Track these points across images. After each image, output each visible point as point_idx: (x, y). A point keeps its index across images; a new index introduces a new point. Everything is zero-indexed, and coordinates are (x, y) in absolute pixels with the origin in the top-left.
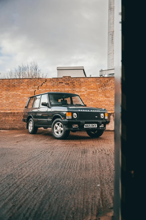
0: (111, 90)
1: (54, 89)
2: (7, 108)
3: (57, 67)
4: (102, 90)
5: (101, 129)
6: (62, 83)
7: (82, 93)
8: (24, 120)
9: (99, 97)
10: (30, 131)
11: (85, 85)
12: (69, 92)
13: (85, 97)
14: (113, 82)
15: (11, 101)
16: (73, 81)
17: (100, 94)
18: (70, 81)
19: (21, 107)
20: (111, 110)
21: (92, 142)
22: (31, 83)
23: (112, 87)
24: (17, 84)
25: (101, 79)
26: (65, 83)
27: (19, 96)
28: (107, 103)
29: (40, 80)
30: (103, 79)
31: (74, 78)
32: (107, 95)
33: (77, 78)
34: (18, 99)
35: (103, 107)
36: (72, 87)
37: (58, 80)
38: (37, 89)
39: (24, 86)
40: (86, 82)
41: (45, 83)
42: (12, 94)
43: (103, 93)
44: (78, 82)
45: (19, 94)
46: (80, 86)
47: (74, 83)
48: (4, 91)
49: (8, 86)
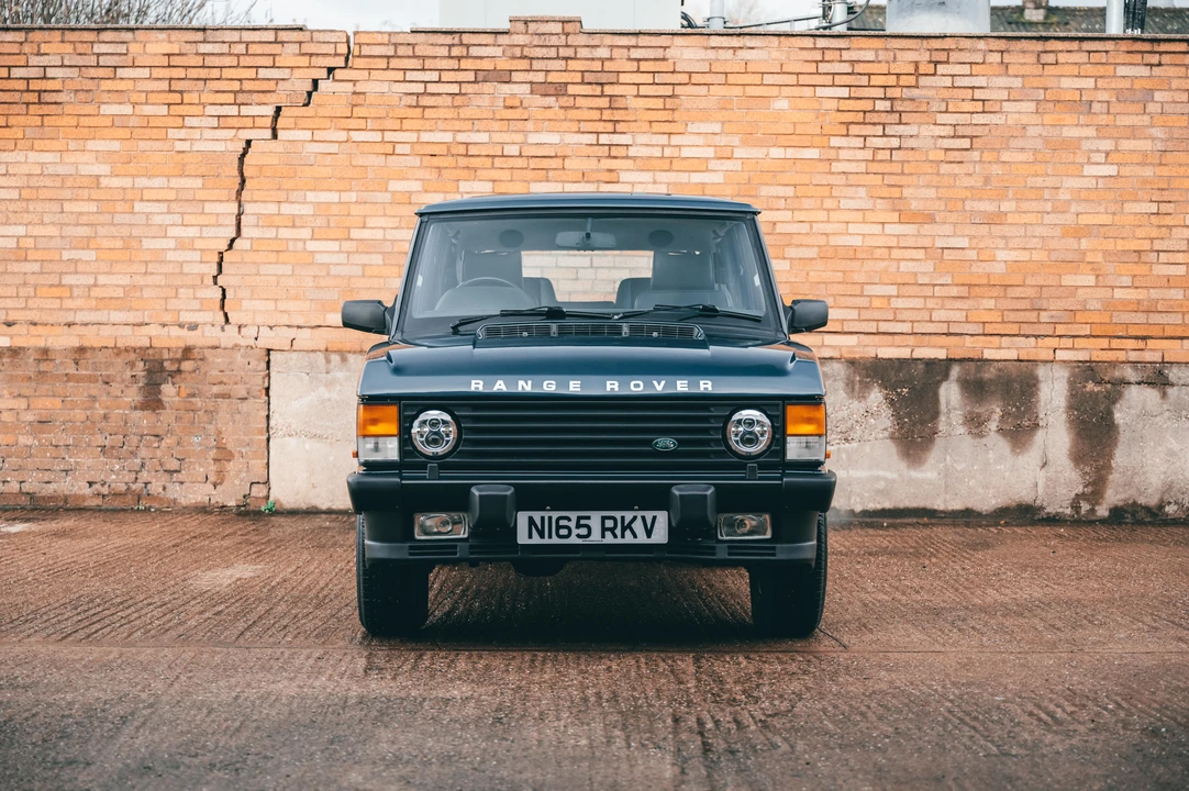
0: (952, 156)
1: (425, 137)
4: (868, 154)
6: (505, 78)
7: (684, 178)
9: (845, 216)
11: (710, 103)
14: (967, 82)
15: (11, 244)
16: (608, 66)
17: (850, 191)
18: (573, 65)
19: (104, 303)
20: (943, 328)
22: (203, 73)
23: (961, 130)
24: (64, 80)
25: (862, 52)
26: (531, 77)
27: (86, 192)
28: (915, 274)
29: (294, 48)
30: (880, 52)
31: (617, 38)
32: (916, 199)
33: (647, 38)
34: (77, 225)
35: (877, 303)
36: (600, 120)
37: (468, 46)
38: (268, 134)
39: (134, 104)
40: (721, 78)
41: (339, 74)
42: (25, 169)
43: (880, 176)
44: (648, 78)
45: (85, 170)
46: (673, 110)
47: (618, 83)
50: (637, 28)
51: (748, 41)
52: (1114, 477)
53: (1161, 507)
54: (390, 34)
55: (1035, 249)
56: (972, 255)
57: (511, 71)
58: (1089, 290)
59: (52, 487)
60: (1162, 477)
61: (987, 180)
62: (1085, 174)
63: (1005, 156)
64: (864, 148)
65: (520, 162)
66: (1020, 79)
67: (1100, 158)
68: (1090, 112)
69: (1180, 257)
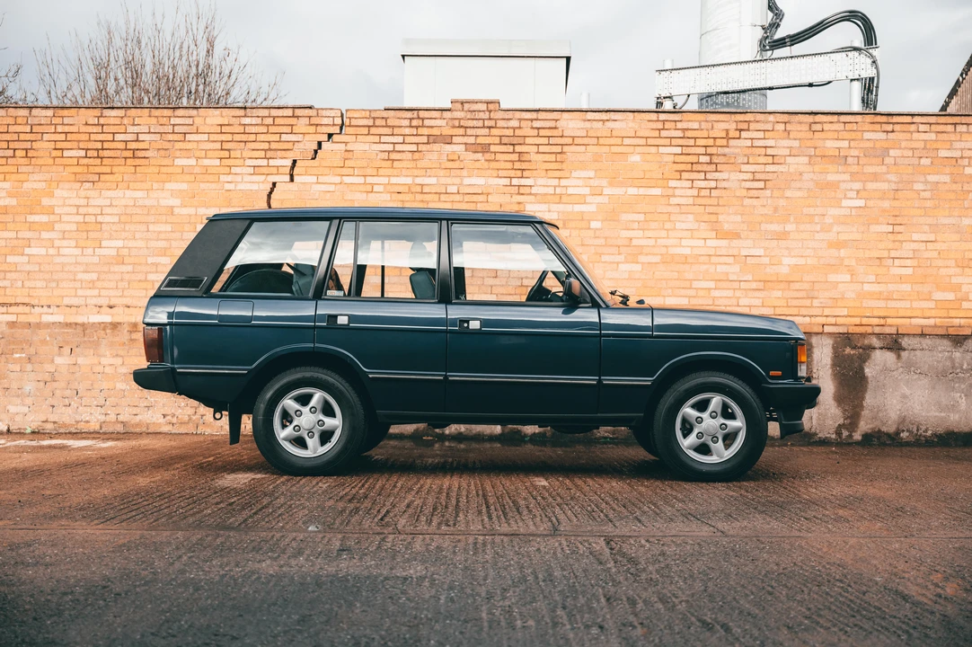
0: (752, 193)
1: (394, 180)
2: (89, 292)
4: (695, 192)
6: (448, 140)
7: (569, 208)
9: (679, 234)
11: (587, 157)
13: (591, 233)
14: (761, 143)
15: (113, 252)
16: (518, 132)
17: (683, 217)
18: (494, 131)
20: (746, 311)
22: (244, 137)
23: (758, 176)
24: (150, 142)
25: (690, 123)
26: (466, 140)
27: (164, 217)
28: (727, 274)
29: (306, 121)
30: (703, 123)
31: (524, 113)
32: (728, 222)
33: (544, 113)
34: (158, 240)
35: (701, 293)
36: (513, 169)
37: (423, 119)
38: (287, 178)
39: (197, 158)
40: (595, 141)
41: (336, 138)
42: (123, 202)
43: (703, 207)
44: (545, 141)
45: (163, 202)
46: (562, 162)
47: (524, 144)
48: (67, 185)
49: (90, 153)
50: (537, 107)
51: (612, 116)
52: (865, 413)
53: (897, 433)
54: (370, 111)
55: (809, 256)
56: (766, 260)
57: (452, 136)
58: (846, 284)
59: (138, 418)
60: (898, 413)
61: (776, 209)
62: (843, 205)
63: (788, 193)
64: (692, 187)
65: (458, 198)
66: (798, 141)
67: (853, 194)
68: (846, 163)
69: (908, 262)
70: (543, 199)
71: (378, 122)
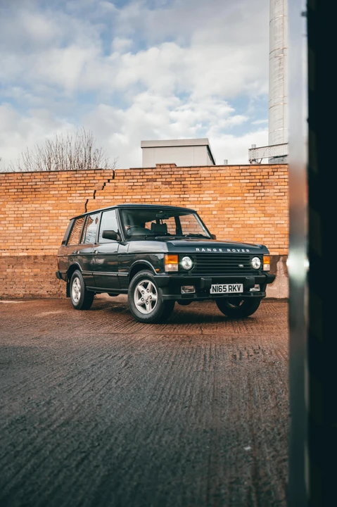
0: (279, 198)
1: (134, 197)
2: (19, 244)
3: (142, 142)
4: (255, 198)
5: (252, 295)
6: (155, 180)
7: (204, 206)
8: (60, 274)
9: (249, 216)
10: (76, 301)
11: (211, 185)
12: (172, 203)
13: (213, 216)
14: (283, 177)
15: (28, 228)
16: (183, 176)
17: (250, 209)
18: (173, 176)
19: (51, 243)
20: (278, 246)
21: (231, 330)
22: (76, 182)
23: (281, 191)
24: (41, 185)
25: (253, 170)
26: (162, 180)
27: (46, 214)
28: (269, 231)
29: (99, 174)
30: (258, 169)
31: (185, 168)
32: (269, 210)
33: (193, 168)
34: (44, 223)
35: (258, 240)
36: (181, 191)
37: (145, 172)
38: (92, 197)
39: (58, 191)
40: (213, 178)
41: (111, 181)
42: (31, 209)
43: (259, 204)
44: (193, 179)
45: (46, 209)
46: (200, 187)
47: (185, 181)
48: (11, 203)
49: (19, 190)
50: (190, 166)
51: (221, 168)
54: (124, 170)
57: (156, 178)
59: (38, 292)
64: (254, 196)
65: (159, 203)
70: (193, 203)
71: (127, 174)
